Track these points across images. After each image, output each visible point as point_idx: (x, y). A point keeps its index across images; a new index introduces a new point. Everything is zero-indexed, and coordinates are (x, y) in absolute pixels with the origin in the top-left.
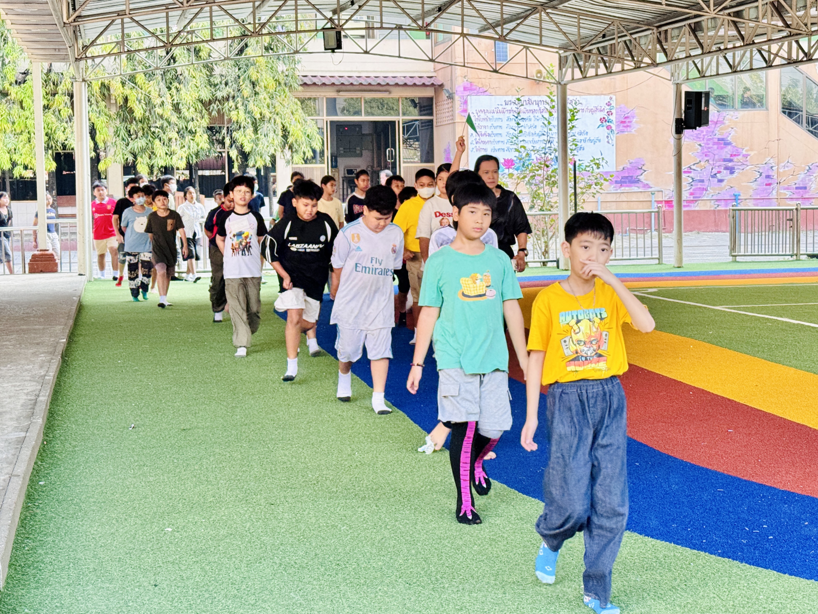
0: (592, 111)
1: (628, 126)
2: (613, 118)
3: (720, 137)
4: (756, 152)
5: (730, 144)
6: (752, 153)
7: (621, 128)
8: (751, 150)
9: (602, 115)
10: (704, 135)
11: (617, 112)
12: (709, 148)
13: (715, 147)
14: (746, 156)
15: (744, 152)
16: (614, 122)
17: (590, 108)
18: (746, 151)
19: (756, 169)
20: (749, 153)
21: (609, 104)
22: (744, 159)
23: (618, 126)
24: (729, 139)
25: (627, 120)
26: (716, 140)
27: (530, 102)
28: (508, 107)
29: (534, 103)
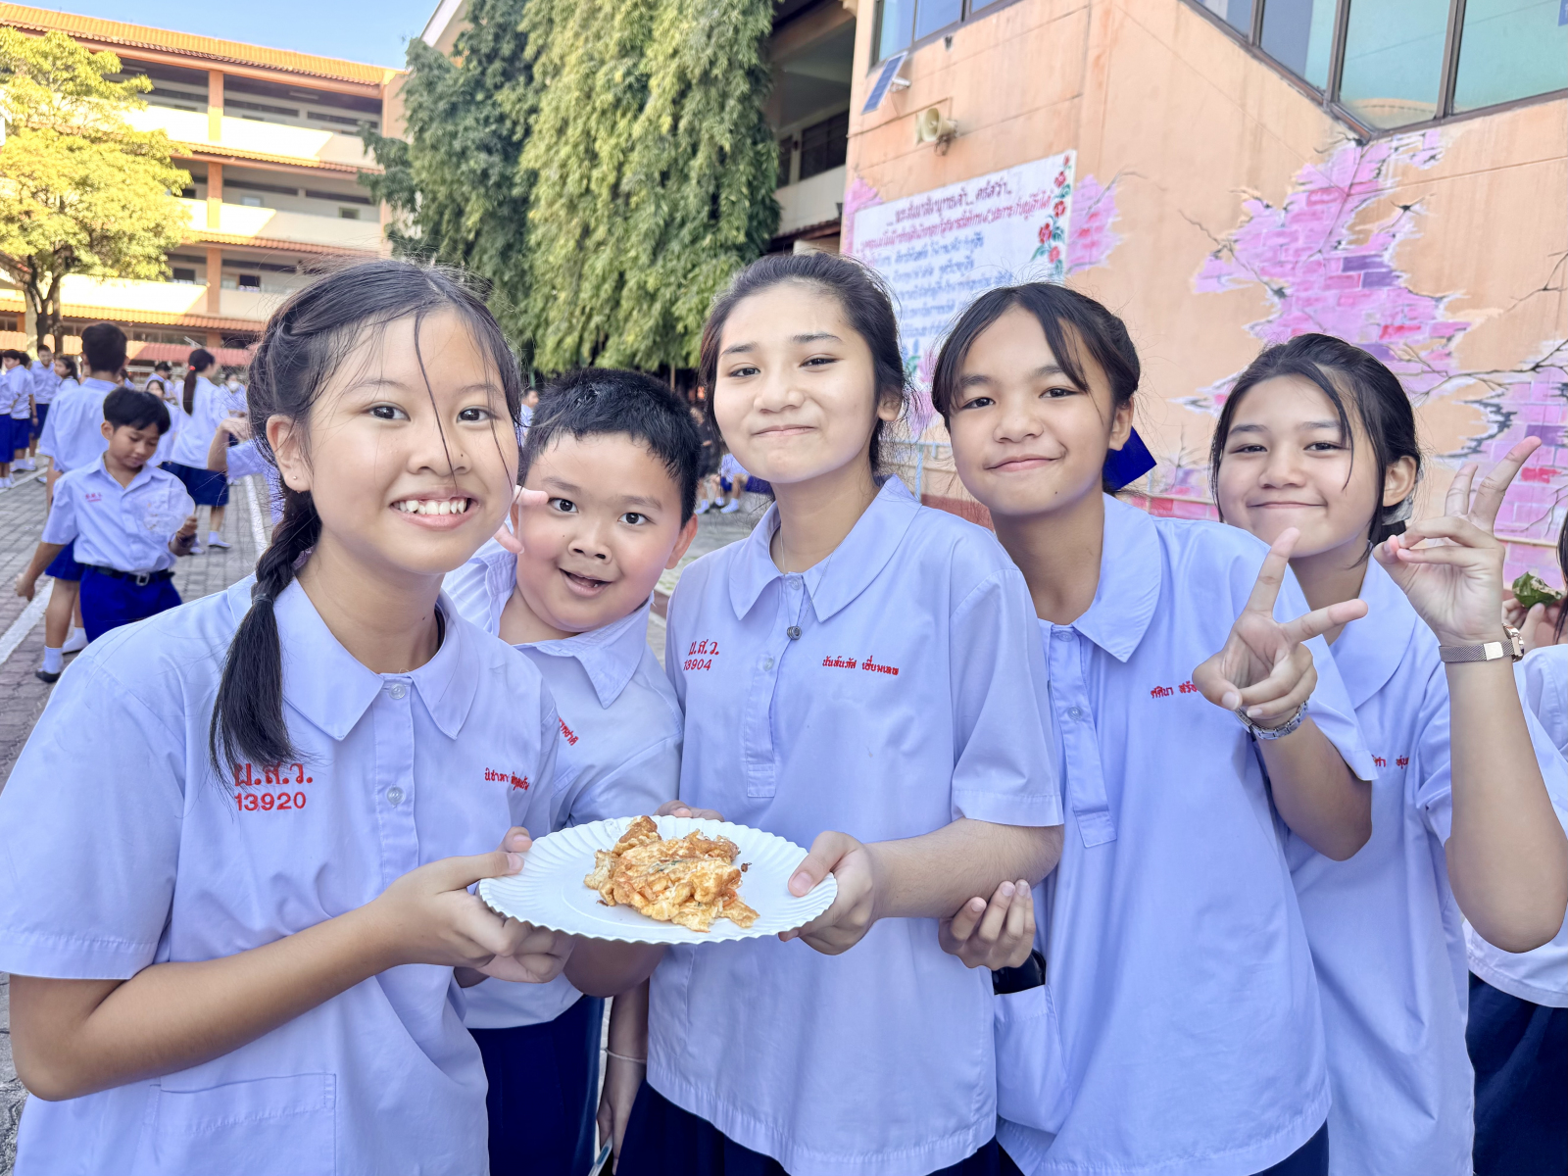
0: (1026, 209)
1: (1093, 244)
2: (1064, 222)
3: (1356, 251)
4: (1494, 312)
5: (1385, 279)
6: (1476, 318)
7: (1079, 253)
8: (1476, 301)
9: (1042, 217)
10: (1298, 252)
11: (1075, 202)
12: (1309, 302)
13: (1331, 295)
14: (1446, 332)
15: (1442, 315)
16: (1066, 235)
17: (1023, 201)
18: (1454, 308)
19: (1486, 394)
20: (1460, 318)
21: (1060, 181)
22: (1438, 345)
23: (1072, 246)
24: (1386, 257)
25: (1095, 224)
26: (1336, 269)
27: (929, 208)
28: (900, 228)
29: (935, 208)
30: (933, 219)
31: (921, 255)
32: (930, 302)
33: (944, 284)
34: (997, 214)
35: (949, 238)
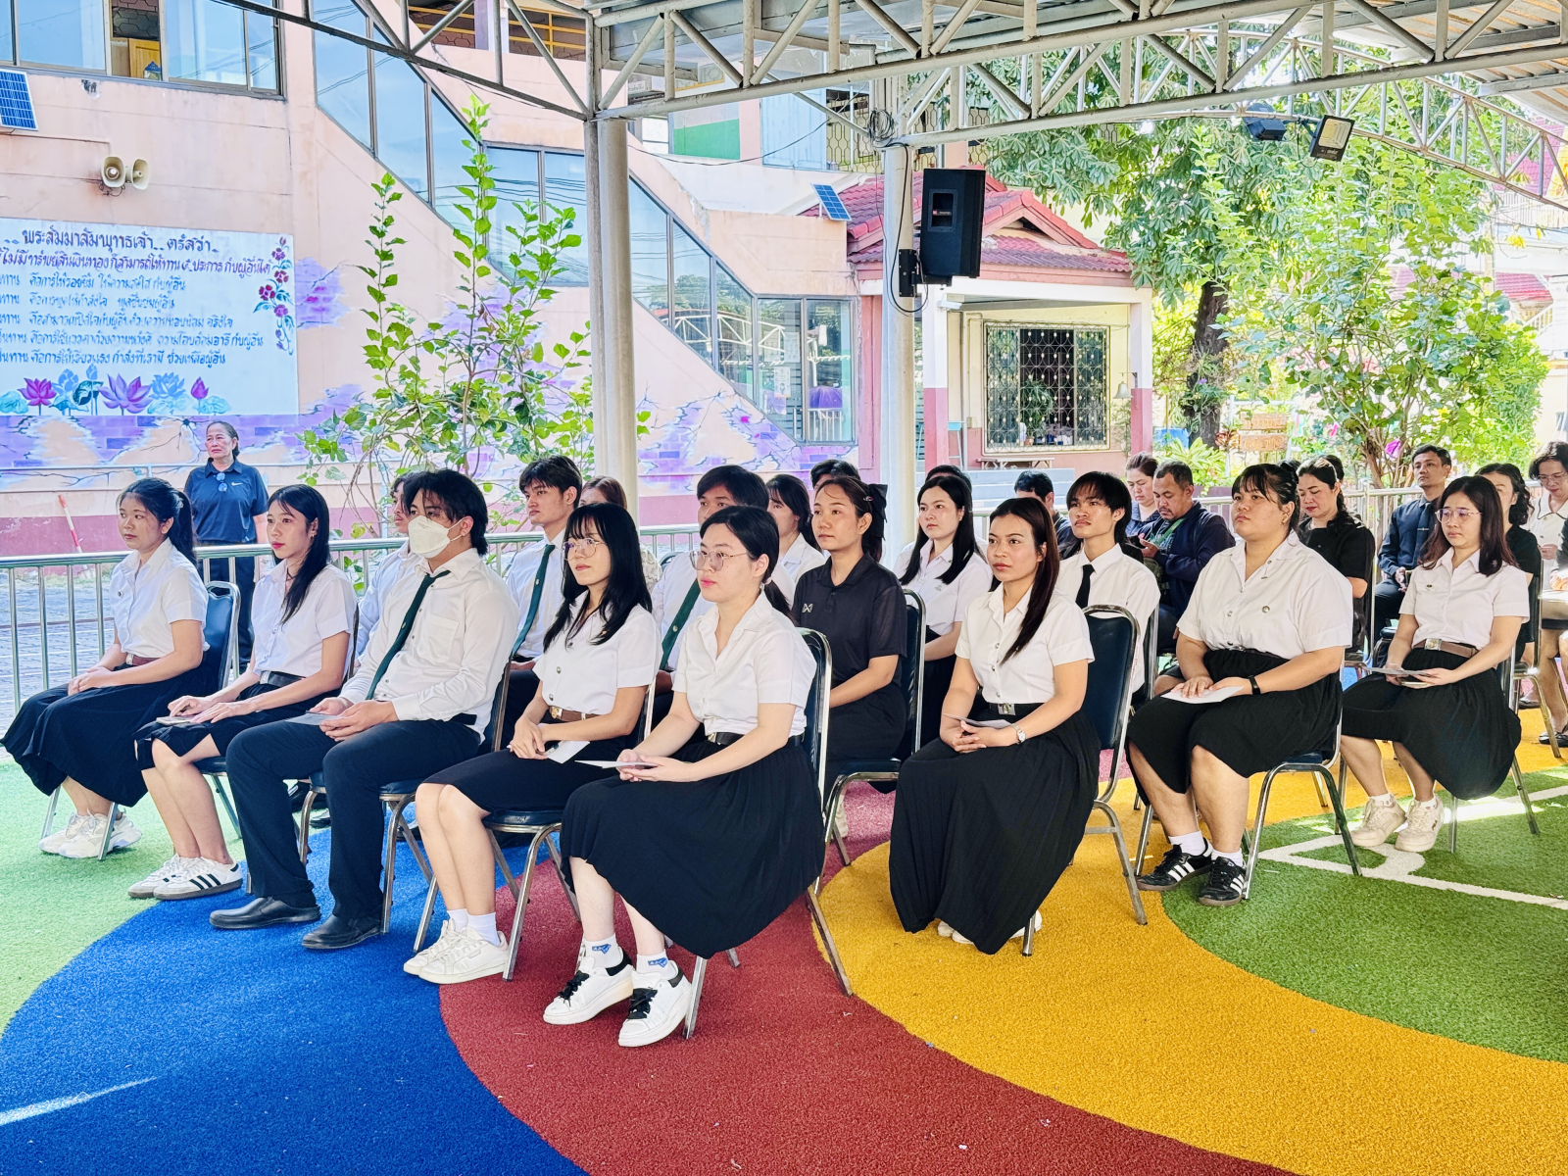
0: (240, 270)
1: (323, 309)
2: (288, 287)
7: (308, 313)
11: (297, 275)
17: (234, 262)
21: (279, 255)
23: (300, 308)
25: (321, 295)
27: (88, 240)
28: (34, 249)
29: (100, 241)
30: (101, 252)
31: (78, 282)
32: (108, 331)
33: (130, 317)
34: (200, 266)
35: (127, 274)
